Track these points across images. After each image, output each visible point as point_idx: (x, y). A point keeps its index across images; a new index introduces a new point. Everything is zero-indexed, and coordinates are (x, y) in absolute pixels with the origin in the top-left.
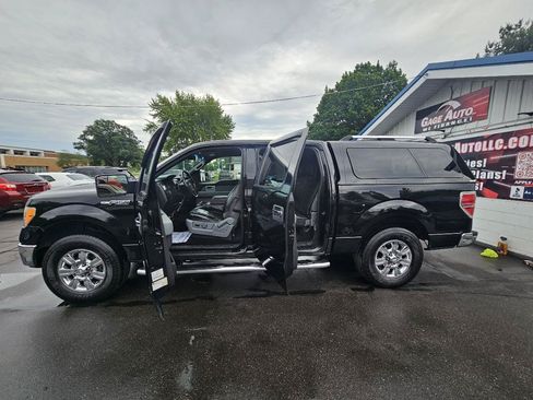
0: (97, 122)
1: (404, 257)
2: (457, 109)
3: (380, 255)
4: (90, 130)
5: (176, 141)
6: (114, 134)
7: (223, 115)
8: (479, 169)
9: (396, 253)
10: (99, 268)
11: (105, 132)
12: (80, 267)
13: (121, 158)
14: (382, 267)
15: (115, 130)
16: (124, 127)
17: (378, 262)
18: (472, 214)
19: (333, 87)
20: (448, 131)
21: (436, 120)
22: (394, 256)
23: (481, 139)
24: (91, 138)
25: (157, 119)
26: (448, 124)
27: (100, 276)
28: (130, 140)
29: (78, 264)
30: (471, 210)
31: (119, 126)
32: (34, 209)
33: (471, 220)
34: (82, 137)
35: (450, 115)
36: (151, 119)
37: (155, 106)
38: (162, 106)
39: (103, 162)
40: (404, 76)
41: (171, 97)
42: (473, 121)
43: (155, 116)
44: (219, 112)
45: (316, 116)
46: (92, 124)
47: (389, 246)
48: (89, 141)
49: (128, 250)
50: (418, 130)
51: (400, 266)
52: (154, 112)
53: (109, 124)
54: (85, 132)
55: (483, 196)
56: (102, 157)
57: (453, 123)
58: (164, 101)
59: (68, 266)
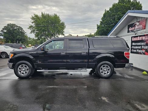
0: (8, 25)
1: (109, 70)
2: (138, 25)
3: (102, 69)
4: (5, 28)
5: (41, 33)
6: (15, 30)
7: (61, 22)
8: (144, 45)
9: (106, 69)
10: (28, 70)
11: (11, 29)
12: (23, 69)
13: (17, 40)
14: (102, 72)
15: (15, 28)
16: (19, 27)
17: (101, 71)
18: (129, 58)
19: (108, 10)
20: (136, 32)
21: (133, 29)
22: (105, 69)
23: (144, 36)
24: (5, 31)
25: (34, 24)
26: (136, 30)
27: (27, 72)
28: (22, 32)
29: (22, 68)
30: (128, 57)
31: (17, 26)
32: (13, 54)
33: (129, 60)
34: (2, 31)
35: (136, 27)
36: (31, 24)
37: (33, 18)
38: (36, 19)
39: (10, 41)
40: (141, 4)
41: (40, 15)
42: (142, 30)
43: (33, 22)
44: (59, 21)
45: (101, 22)
46: (6, 25)
47: (104, 66)
48: (5, 33)
49: (35, 65)
50: (128, 32)
51: (108, 72)
52: (32, 21)
53: (13, 26)
54: (3, 29)
55: (145, 54)
56: (9, 39)
57: (137, 30)
58: (36, 16)
59: (20, 69)
